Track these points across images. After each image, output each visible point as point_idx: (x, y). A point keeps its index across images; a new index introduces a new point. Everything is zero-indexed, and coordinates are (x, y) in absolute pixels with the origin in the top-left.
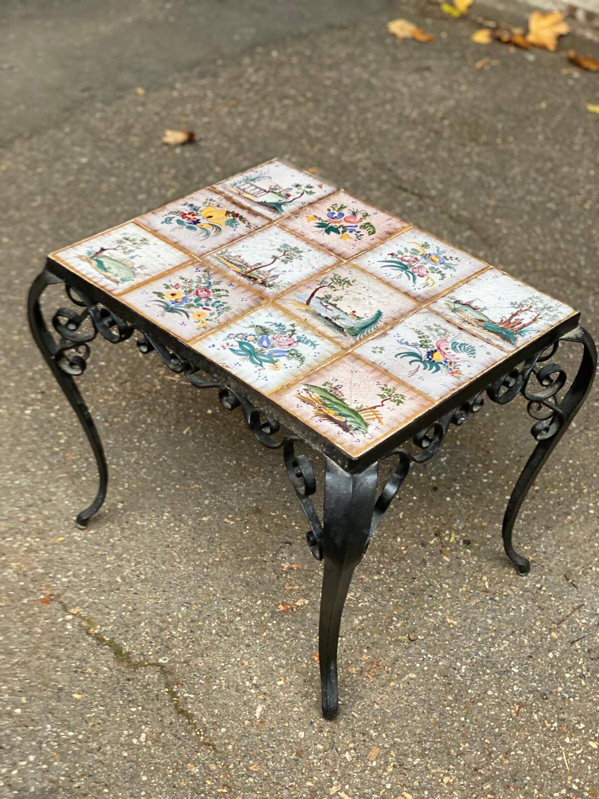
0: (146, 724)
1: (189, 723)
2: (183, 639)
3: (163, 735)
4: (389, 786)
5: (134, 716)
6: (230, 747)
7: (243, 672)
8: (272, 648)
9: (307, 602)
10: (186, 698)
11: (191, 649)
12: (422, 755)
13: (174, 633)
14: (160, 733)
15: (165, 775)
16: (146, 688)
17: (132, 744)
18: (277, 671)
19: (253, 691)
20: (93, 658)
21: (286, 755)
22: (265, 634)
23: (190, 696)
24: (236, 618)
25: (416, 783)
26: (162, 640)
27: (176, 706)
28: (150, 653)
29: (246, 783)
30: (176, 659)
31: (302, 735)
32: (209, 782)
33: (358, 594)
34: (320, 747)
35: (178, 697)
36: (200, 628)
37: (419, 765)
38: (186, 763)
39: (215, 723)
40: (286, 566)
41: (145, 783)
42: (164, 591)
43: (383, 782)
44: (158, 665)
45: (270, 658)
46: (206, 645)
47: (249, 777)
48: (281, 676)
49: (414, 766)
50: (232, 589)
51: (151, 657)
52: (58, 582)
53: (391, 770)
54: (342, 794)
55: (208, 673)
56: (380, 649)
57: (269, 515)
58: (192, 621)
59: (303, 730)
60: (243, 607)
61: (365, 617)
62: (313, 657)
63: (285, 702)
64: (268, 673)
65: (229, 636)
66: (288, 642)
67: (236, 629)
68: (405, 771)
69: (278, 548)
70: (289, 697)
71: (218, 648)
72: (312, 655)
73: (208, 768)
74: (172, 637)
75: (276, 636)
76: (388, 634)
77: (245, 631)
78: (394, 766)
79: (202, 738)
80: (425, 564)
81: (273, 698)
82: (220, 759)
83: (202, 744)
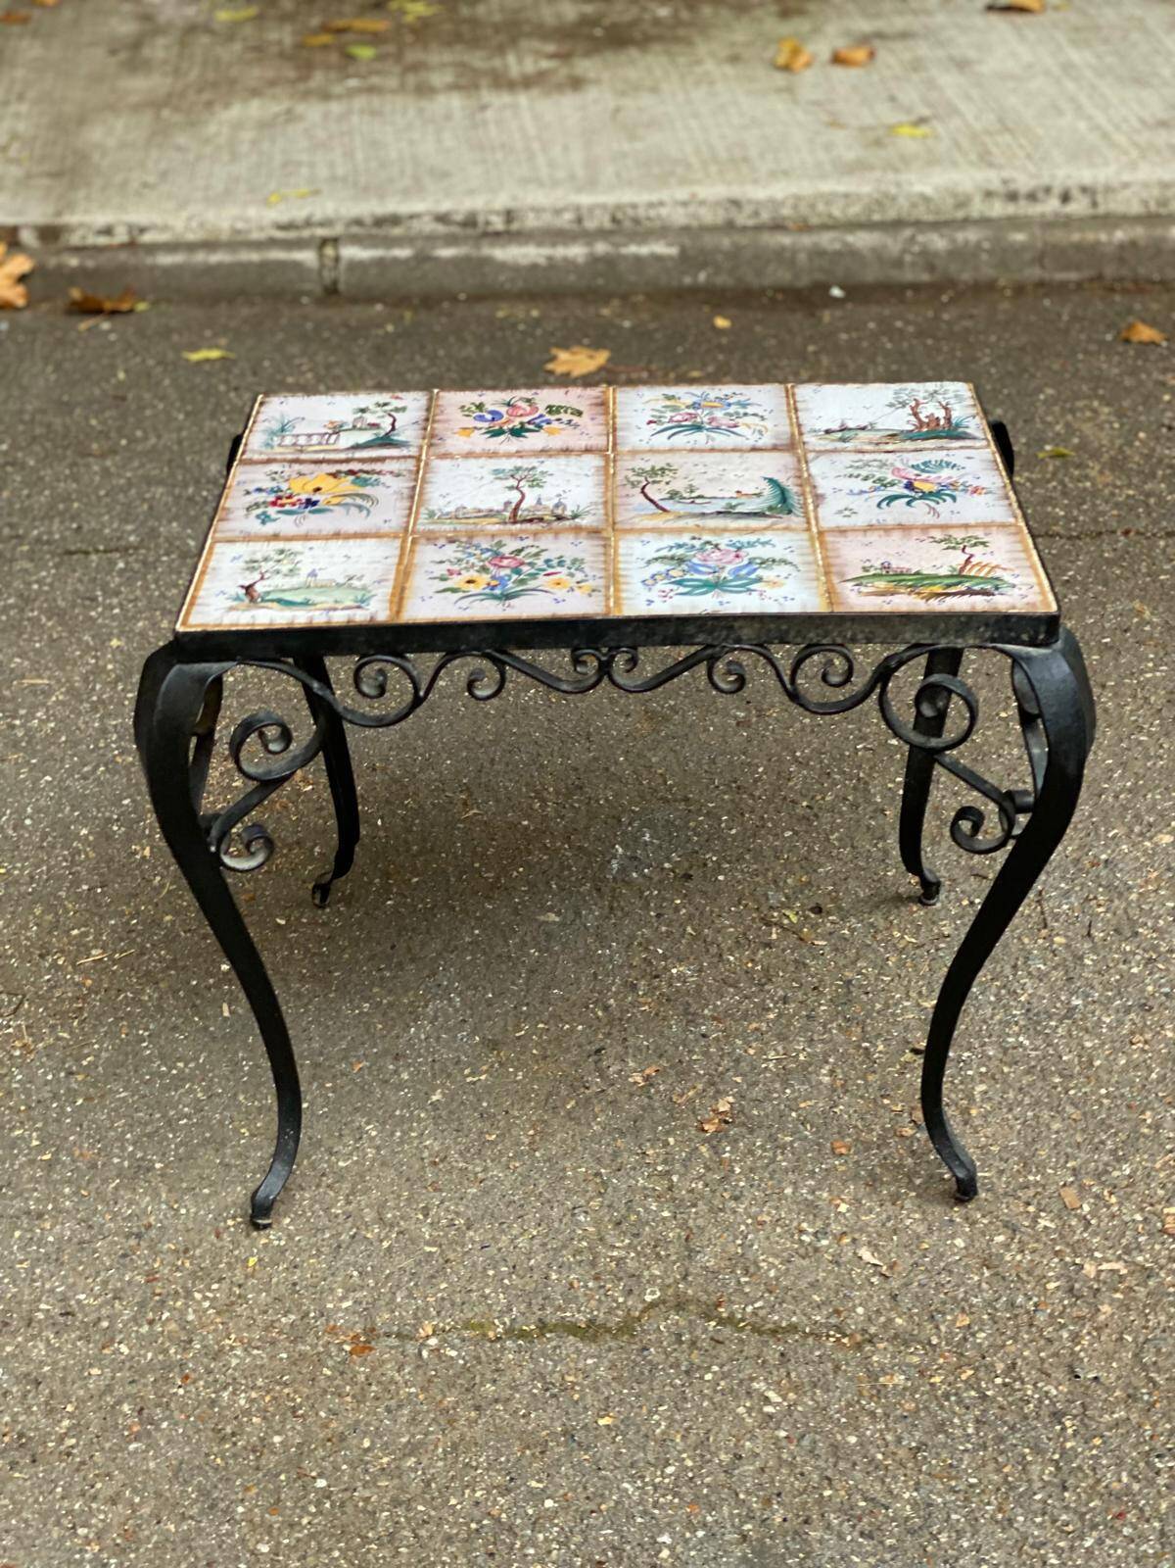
0: (752, 1379)
1: (806, 1336)
2: (638, 1254)
3: (793, 1375)
4: (1138, 1217)
5: (723, 1383)
6: (898, 1321)
7: (779, 1230)
8: (771, 1179)
9: (731, 1099)
10: (755, 1313)
11: (668, 1256)
12: (1124, 1159)
13: (615, 1253)
14: (788, 1374)
15: (872, 1414)
16: (681, 1343)
17: (770, 1416)
18: (819, 1198)
19: (825, 1242)
20: (550, 1363)
21: (976, 1278)
22: (738, 1170)
23: (757, 1305)
24: (670, 1180)
25: (1161, 1192)
26: (611, 1273)
27: (758, 1331)
28: (621, 1300)
29: (980, 1344)
30: (668, 1281)
31: (959, 1242)
32: (937, 1379)
33: (780, 1048)
34: (1000, 1239)
35: (742, 1320)
36: (642, 1223)
37: (1134, 1172)
38: (877, 1380)
39: (837, 1312)
40: (638, 1078)
41: (861, 1444)
43: (1127, 1218)
44: (653, 1305)
46: (679, 1237)
47: (973, 1335)
48: (831, 1201)
49: (1130, 1177)
50: (610, 1151)
51: (630, 1303)
52: (341, 1315)
53: (1114, 1200)
54: (1105, 1266)
55: (735, 1265)
56: (899, 1087)
57: (519, 1038)
58: (619, 1224)
59: (953, 1237)
60: (659, 1161)
61: (827, 1067)
62: (837, 1151)
63: (883, 1225)
64: (811, 1208)
65: (694, 1205)
66: (780, 1158)
67: (692, 1191)
68: (1129, 1190)
69: (592, 1067)
70: (878, 1214)
71: (702, 1229)
72: (833, 1149)
73: (909, 1365)
74: (619, 1261)
75: (754, 1162)
76: (883, 1066)
77: (707, 1185)
78: (1111, 1193)
79: (845, 1340)
80: (805, 965)
81: (861, 1230)
82: (906, 1344)
83: (858, 1346)
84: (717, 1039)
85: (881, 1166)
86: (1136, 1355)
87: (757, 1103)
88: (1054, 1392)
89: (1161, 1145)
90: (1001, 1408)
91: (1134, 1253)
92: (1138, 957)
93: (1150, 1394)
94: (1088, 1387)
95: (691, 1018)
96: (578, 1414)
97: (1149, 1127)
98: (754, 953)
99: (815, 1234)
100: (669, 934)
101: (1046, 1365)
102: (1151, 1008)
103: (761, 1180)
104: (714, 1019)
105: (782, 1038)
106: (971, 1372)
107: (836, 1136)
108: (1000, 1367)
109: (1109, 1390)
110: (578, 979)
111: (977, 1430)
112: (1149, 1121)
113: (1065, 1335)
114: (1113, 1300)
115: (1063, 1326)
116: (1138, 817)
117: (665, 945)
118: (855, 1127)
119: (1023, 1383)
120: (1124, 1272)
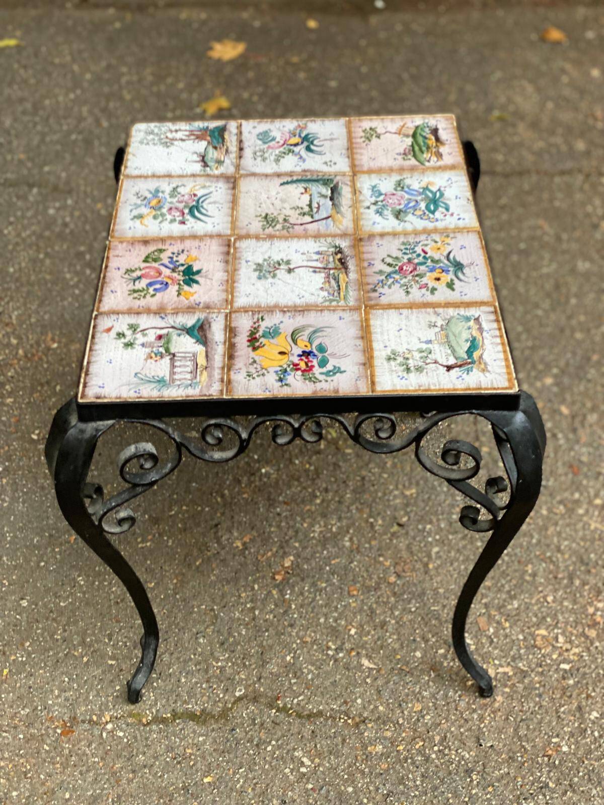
0: (294, 749)
1: (327, 719)
2: (233, 664)
3: (318, 746)
4: (521, 637)
5: (277, 753)
6: (381, 708)
7: (315, 647)
8: (312, 612)
9: (292, 558)
10: (298, 704)
11: (250, 665)
12: (513, 597)
13: (220, 664)
14: (316, 746)
15: (363, 772)
16: (255, 724)
17: (304, 774)
18: (339, 625)
19: (341, 655)
20: (177, 740)
21: (427, 678)
22: (293, 606)
23: (299, 699)
24: (254, 613)
25: (534, 619)
26: (217, 677)
27: (299, 716)
28: (221, 696)
29: (427, 723)
30: (249, 682)
31: (418, 654)
32: (401, 748)
33: (322, 523)
34: (442, 651)
35: (291, 708)
36: (236, 643)
37: (520, 606)
38: (366, 749)
39: (345, 702)
40: (239, 544)
41: (355, 792)
42: (166, 640)
43: (514, 638)
44: (240, 699)
45: (322, 620)
46: (258, 652)
47: (423, 717)
48: (347, 626)
49: (517, 609)
50: (220, 593)
51: (226, 698)
52: (56, 708)
53: (507, 625)
54: (501, 670)
55: (289, 671)
56: (389, 549)
57: (171, 516)
58: (222, 644)
59: (415, 651)
60: (248, 600)
61: (349, 536)
62: (351, 593)
63: (375, 643)
64: (334, 632)
65: (267, 630)
66: (318, 598)
67: (266, 621)
68: (516, 618)
69: (213, 536)
70: (373, 636)
71: (271, 647)
72: (349, 593)
73: (385, 738)
74: (222, 669)
75: (303, 600)
76: (381, 535)
77: (275, 617)
78: (506, 620)
79: (350, 721)
80: (339, 467)
81: (363, 647)
82: (384, 723)
83: (357, 725)
84: (286, 517)
85: (377, 603)
86: (515, 730)
87: (307, 560)
88: (467, 756)
89: (536, 588)
90: (437, 766)
91: (517, 661)
93: (522, 757)
94: (487, 752)
95: (271, 502)
96: (192, 774)
97: (530, 575)
98: (310, 458)
99: (336, 650)
100: (262, 445)
101: (464, 737)
103: (307, 613)
104: (285, 503)
105: (324, 516)
106: (421, 743)
107: (351, 583)
108: (437, 738)
109: (499, 754)
110: (207, 476)
111: (422, 782)
112: (530, 571)
113: (476, 716)
114: (504, 693)
115: (474, 711)
116: (534, 367)
117: (259, 453)
118: (363, 576)
119: (450, 750)
120: (511, 673)
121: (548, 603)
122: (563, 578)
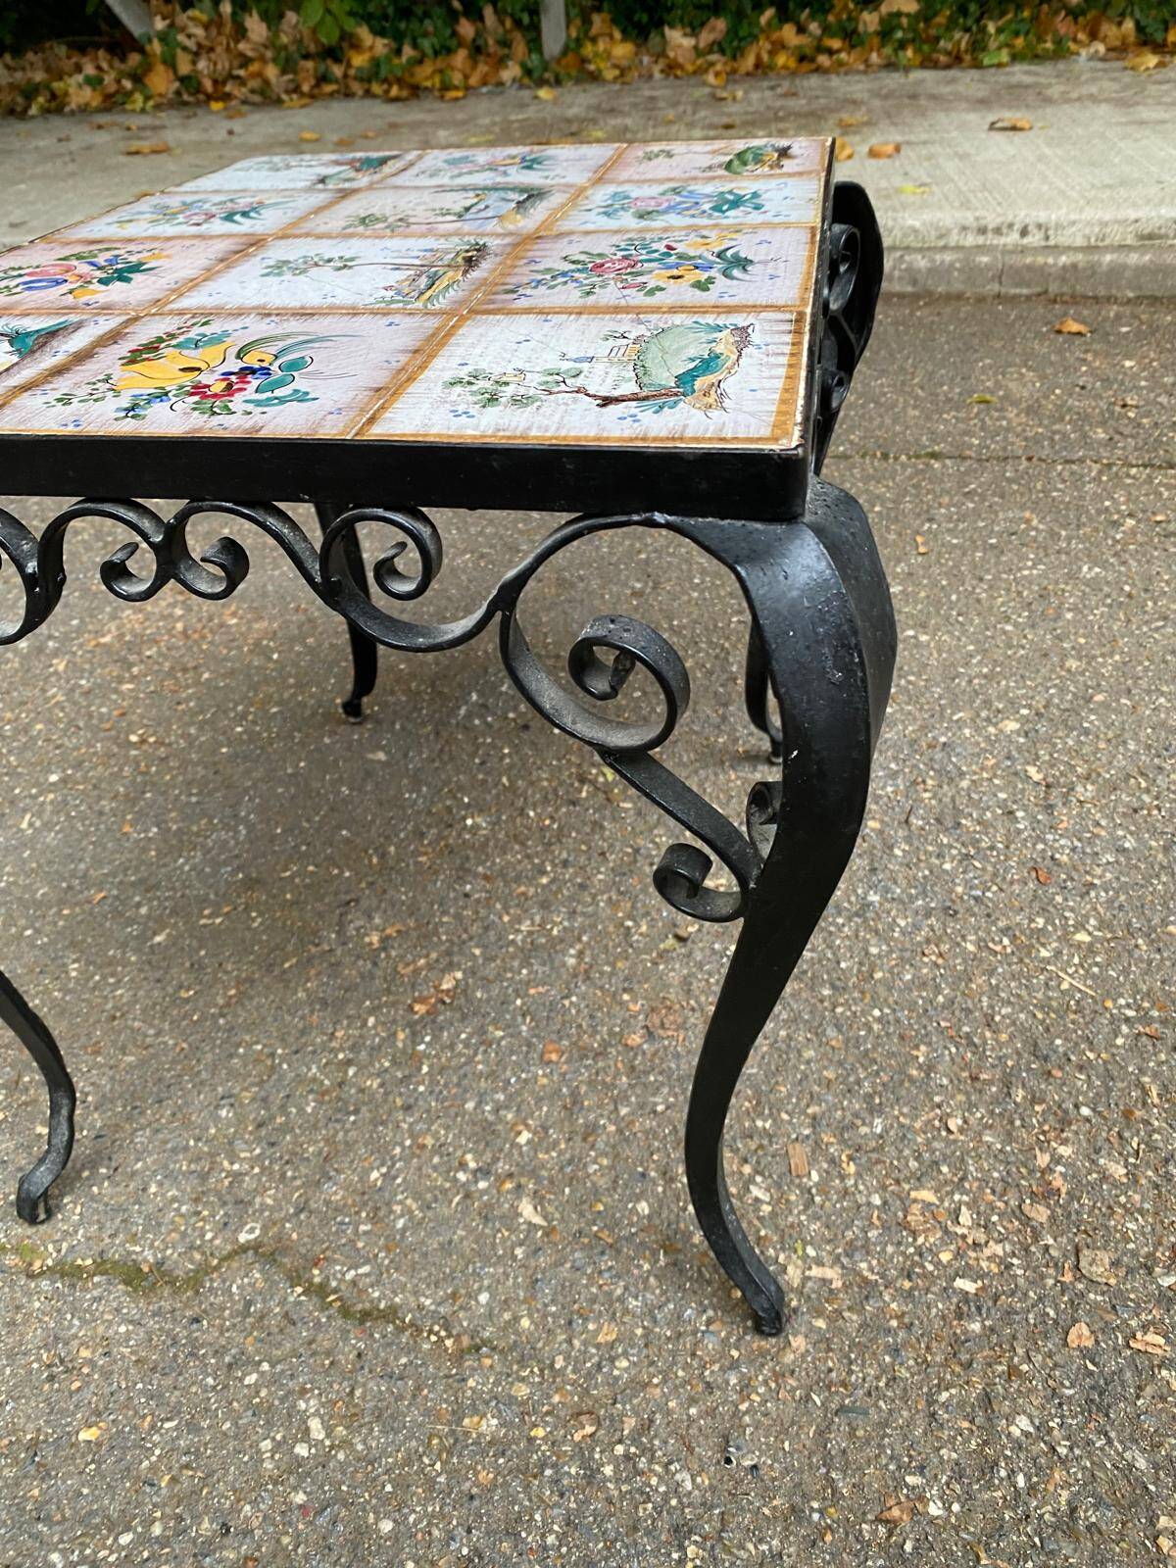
0: (303, 1393)
1: (400, 1330)
2: (263, 1169)
3: (358, 1393)
4: (877, 1200)
5: (263, 1393)
6: (525, 1323)
7: (436, 1160)
8: (458, 1085)
9: (459, 975)
10: (354, 1283)
11: (294, 1178)
12: (874, 1110)
13: (236, 1167)
14: (352, 1392)
15: (431, 1483)
16: (249, 1315)
17: (300, 1462)
18: (500, 1120)
19: (482, 1185)
20: (76, 1322)
21: (646, 1267)
22: (425, 1069)
23: (361, 1271)
24: (346, 1073)
25: (914, 1164)
26: (218, 1194)
27: (345, 1312)
28: (209, 1236)
29: (617, 1379)
30: (276, 1215)
31: (643, 1207)
32: (540, 1432)
33: (537, 919)
35: (335, 1291)
36: (286, 1129)
37: (886, 1130)
38: (459, 1422)
39: (454, 1296)
40: (375, 938)
41: (395, 1536)
42: (160, 1101)
43: (861, 1199)
44: (244, 1249)
45: (470, 1105)
46: (320, 1153)
47: (612, 1360)
48: (515, 1124)
49: (881, 1136)
50: (301, 1025)
51: (217, 1242)
53: (852, 1168)
54: (815, 1272)
55: (365, 1204)
56: (647, 980)
57: (281, 879)
58: (260, 1125)
59: (638, 1199)
60: (346, 1045)
61: (578, 946)
62: (546, 1057)
63: (562, 1169)
64: (487, 1134)
65: (356, 1112)
66: (479, 1057)
67: (362, 1091)
68: (874, 1156)
69: (336, 918)
70: (561, 1153)
71: (349, 1146)
72: (542, 1056)
73: (512, 1400)
74: (237, 1177)
75: (449, 1060)
76: (638, 952)
77: (382, 1085)
78: (850, 1158)
79: (449, 1343)
80: (602, 827)
81: (533, 1174)
82: (522, 1362)
83: (460, 1355)
84: (478, 901)
85: (591, 1083)
86: (820, 1433)
87: (486, 983)
88: (688, 1486)
89: (929, 1095)
90: (609, 1501)
91: (857, 1256)
92: (954, 852)
93: (821, 1511)
94: (739, 1482)
95: (463, 873)
96: (63, 1413)
97: (920, 1067)
98: (557, 810)
99: (475, 1172)
100: (484, 782)
101: (693, 1431)
102: (956, 912)
103: (446, 1085)
104: (486, 878)
105: (545, 905)
106: (589, 1429)
107: (554, 1037)
108: (630, 1423)
109: (767, 1495)
110: (373, 821)
111: (562, 1538)
112: (921, 1060)
113: (733, 1381)
114: (812, 1329)
115: (734, 1365)
117: (474, 794)
118: (580, 1026)
119: (651, 1461)
120: (837, 1284)
121: (949, 1131)
122: (991, 1082)
